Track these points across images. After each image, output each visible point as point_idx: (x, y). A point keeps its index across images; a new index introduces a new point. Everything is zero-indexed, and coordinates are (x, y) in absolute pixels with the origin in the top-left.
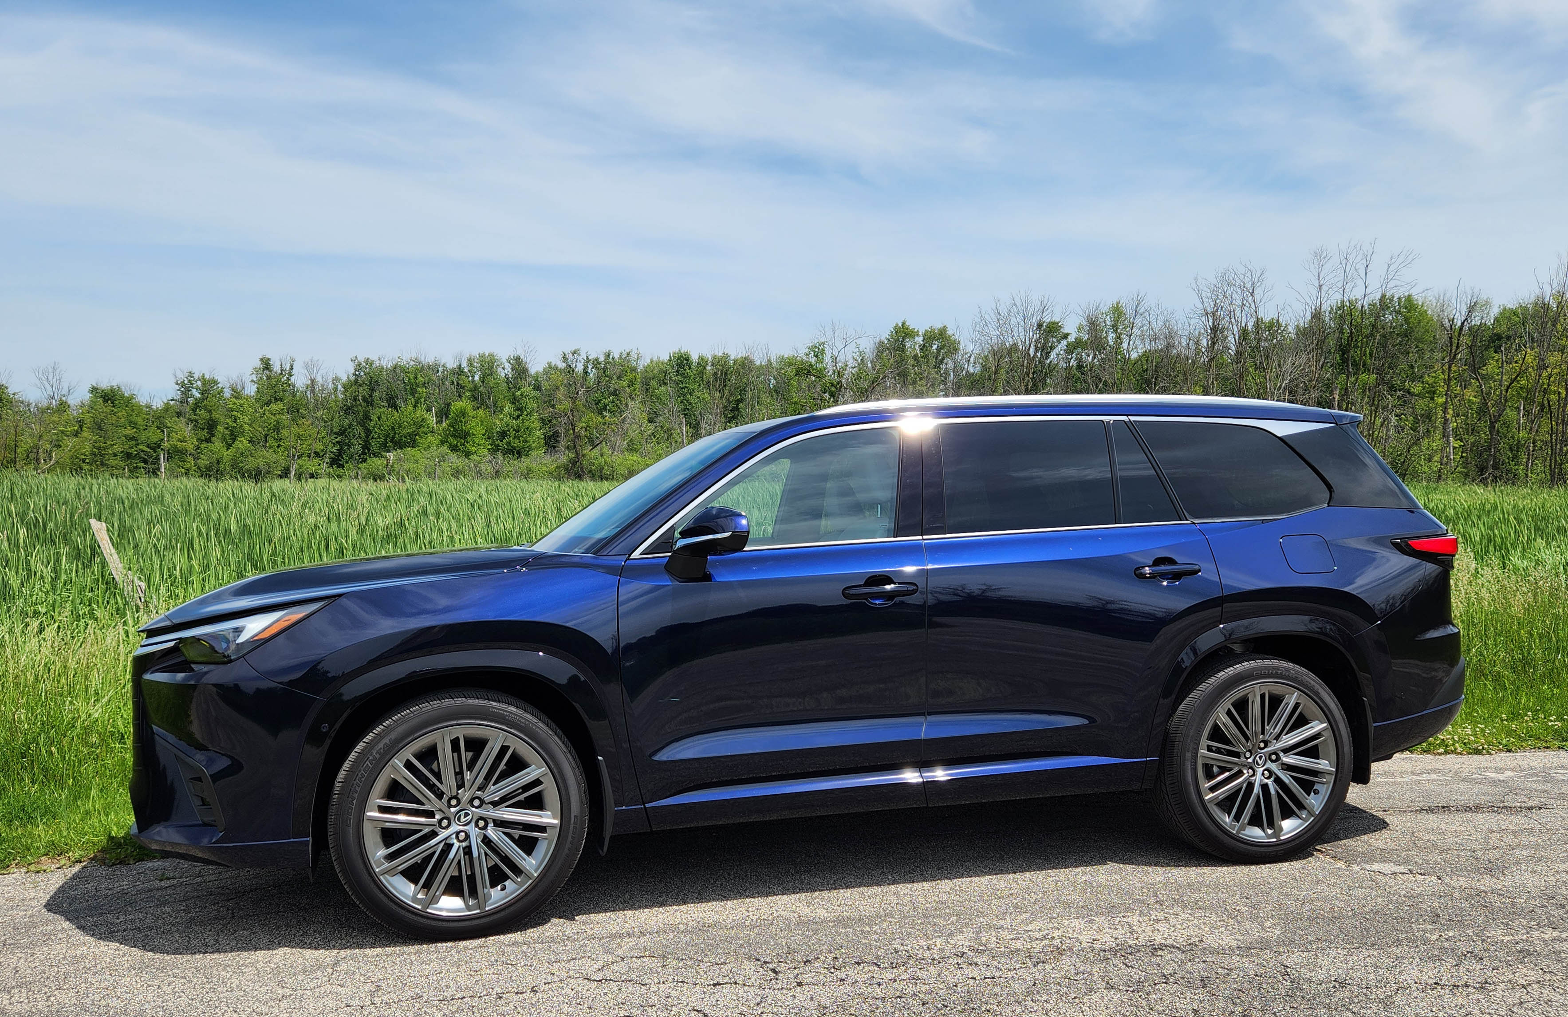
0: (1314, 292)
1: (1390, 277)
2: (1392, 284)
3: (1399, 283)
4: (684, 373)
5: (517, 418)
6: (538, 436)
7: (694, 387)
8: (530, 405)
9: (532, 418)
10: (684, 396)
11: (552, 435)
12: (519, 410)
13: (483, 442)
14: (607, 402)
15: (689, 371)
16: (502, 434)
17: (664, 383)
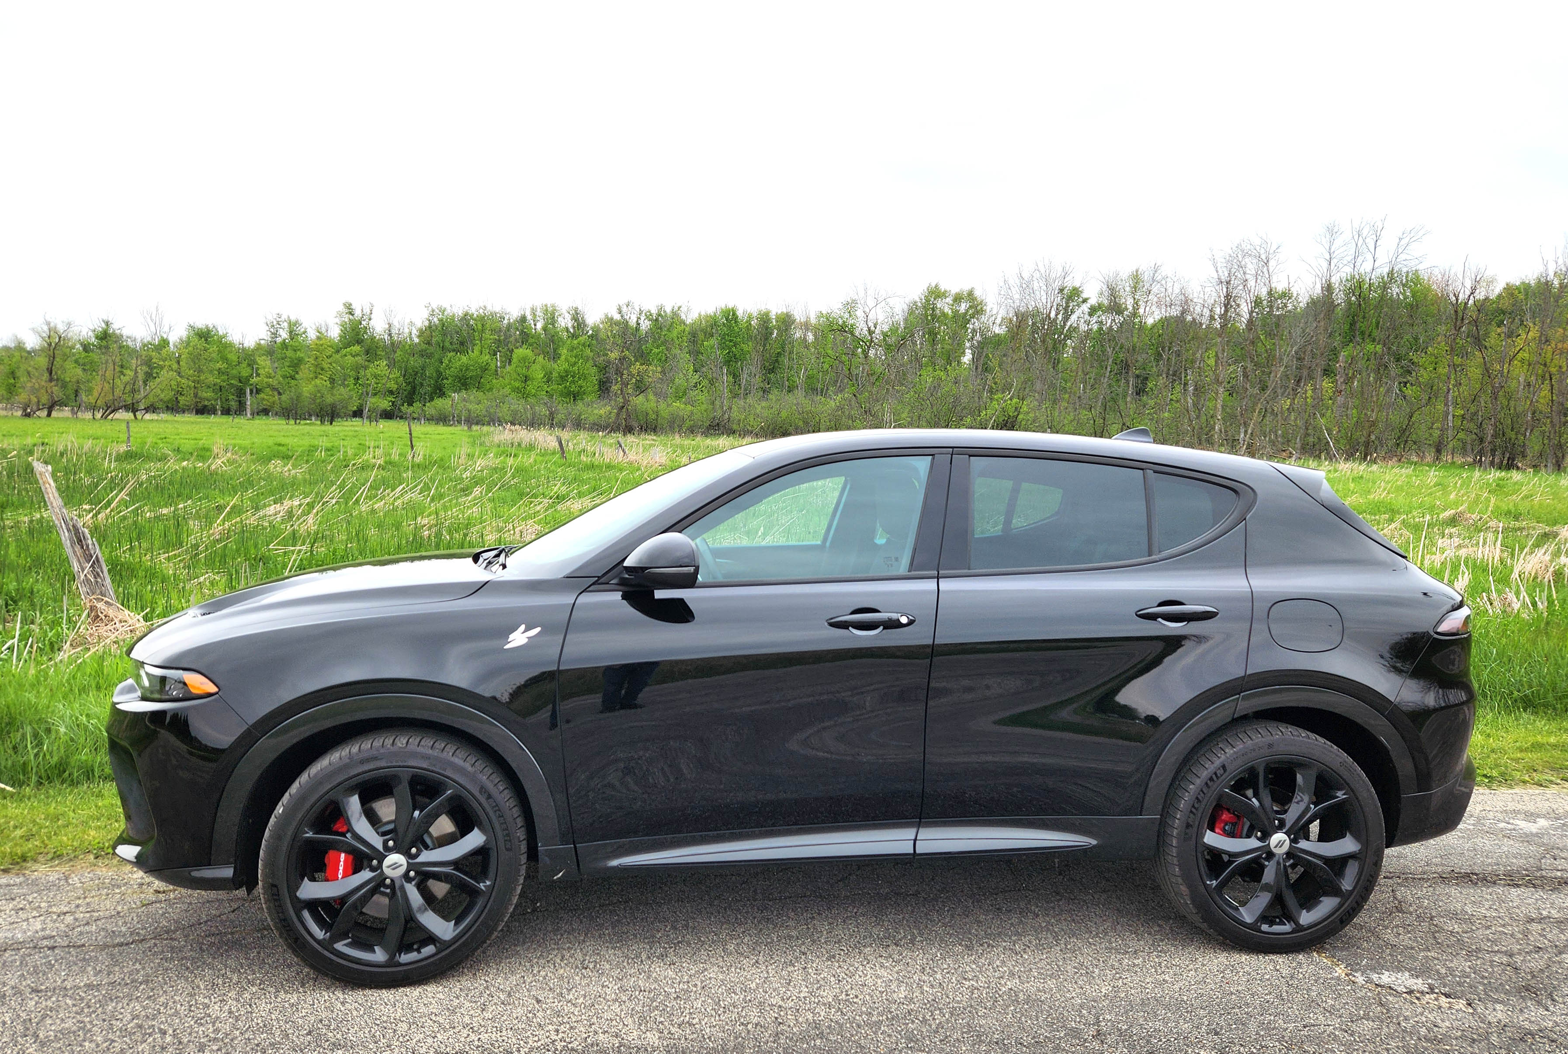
0: (1325, 265)
1: (1400, 251)
2: (1402, 257)
3: (1408, 257)
4: (730, 327)
5: (574, 364)
6: (594, 381)
7: (738, 340)
8: (586, 352)
9: (588, 364)
10: (728, 349)
11: (606, 381)
12: (576, 357)
13: (542, 385)
14: (657, 351)
15: (734, 325)
16: (560, 379)
17: (712, 335)
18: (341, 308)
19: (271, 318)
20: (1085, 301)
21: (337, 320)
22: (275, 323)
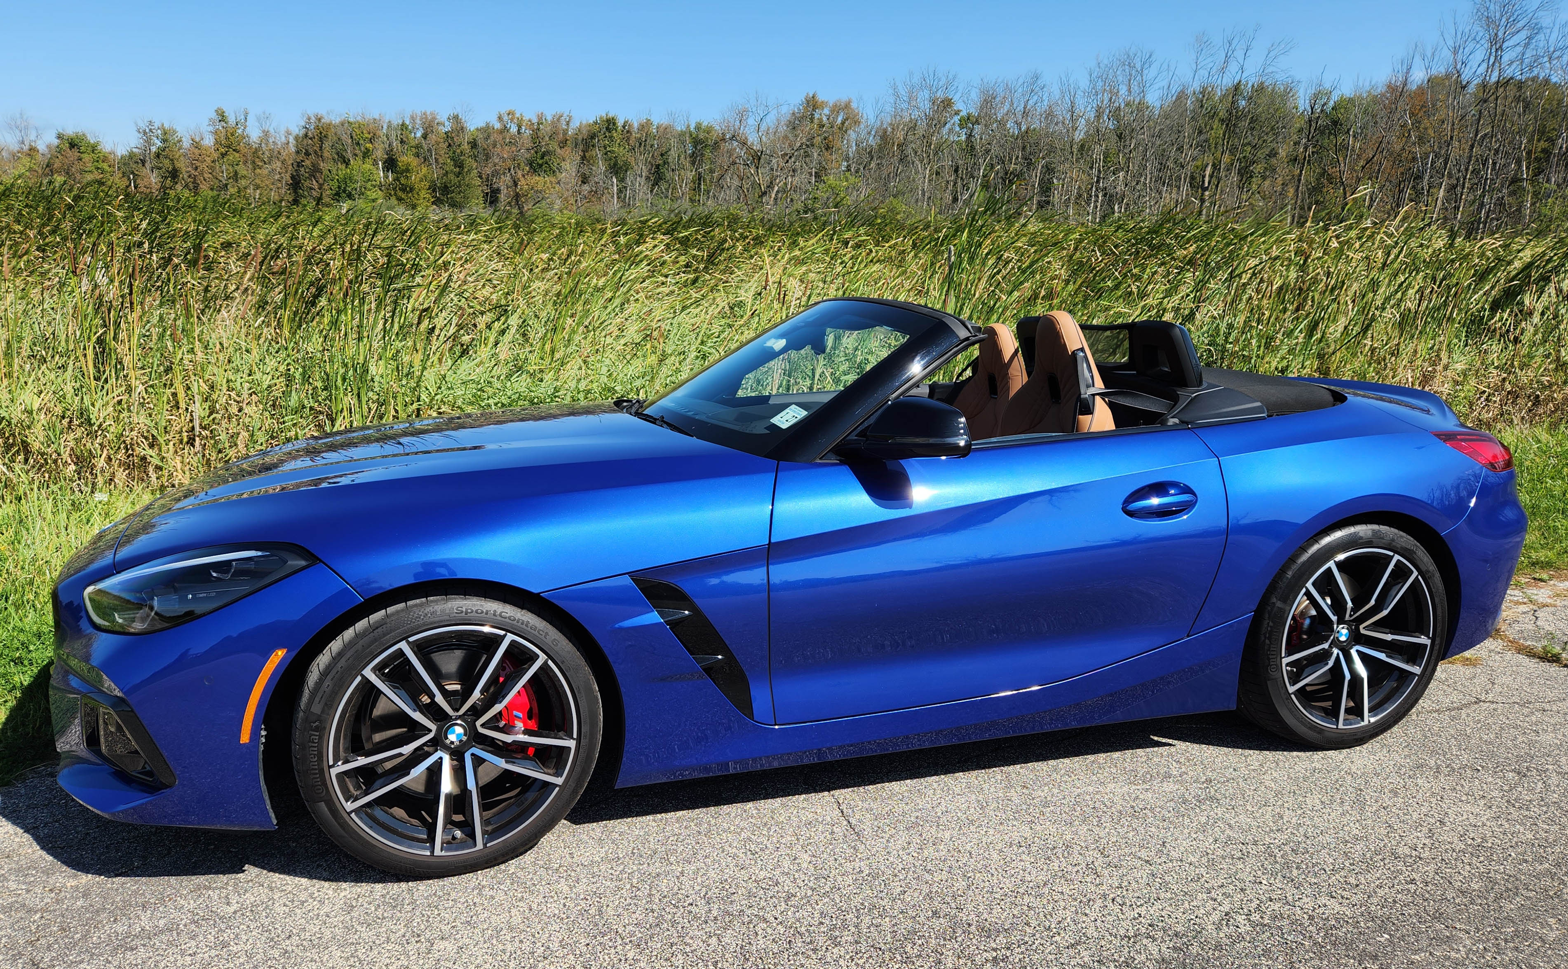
1: (1268, 63)
4: (611, 137)
5: (458, 175)
6: (478, 192)
7: (619, 151)
8: (469, 162)
9: (472, 175)
10: (610, 159)
11: (492, 192)
12: (459, 167)
13: (428, 196)
14: (540, 162)
15: (615, 135)
16: (445, 189)
17: (593, 146)
18: (214, 115)
19: (143, 125)
20: (957, 113)
21: (211, 128)
22: (147, 131)
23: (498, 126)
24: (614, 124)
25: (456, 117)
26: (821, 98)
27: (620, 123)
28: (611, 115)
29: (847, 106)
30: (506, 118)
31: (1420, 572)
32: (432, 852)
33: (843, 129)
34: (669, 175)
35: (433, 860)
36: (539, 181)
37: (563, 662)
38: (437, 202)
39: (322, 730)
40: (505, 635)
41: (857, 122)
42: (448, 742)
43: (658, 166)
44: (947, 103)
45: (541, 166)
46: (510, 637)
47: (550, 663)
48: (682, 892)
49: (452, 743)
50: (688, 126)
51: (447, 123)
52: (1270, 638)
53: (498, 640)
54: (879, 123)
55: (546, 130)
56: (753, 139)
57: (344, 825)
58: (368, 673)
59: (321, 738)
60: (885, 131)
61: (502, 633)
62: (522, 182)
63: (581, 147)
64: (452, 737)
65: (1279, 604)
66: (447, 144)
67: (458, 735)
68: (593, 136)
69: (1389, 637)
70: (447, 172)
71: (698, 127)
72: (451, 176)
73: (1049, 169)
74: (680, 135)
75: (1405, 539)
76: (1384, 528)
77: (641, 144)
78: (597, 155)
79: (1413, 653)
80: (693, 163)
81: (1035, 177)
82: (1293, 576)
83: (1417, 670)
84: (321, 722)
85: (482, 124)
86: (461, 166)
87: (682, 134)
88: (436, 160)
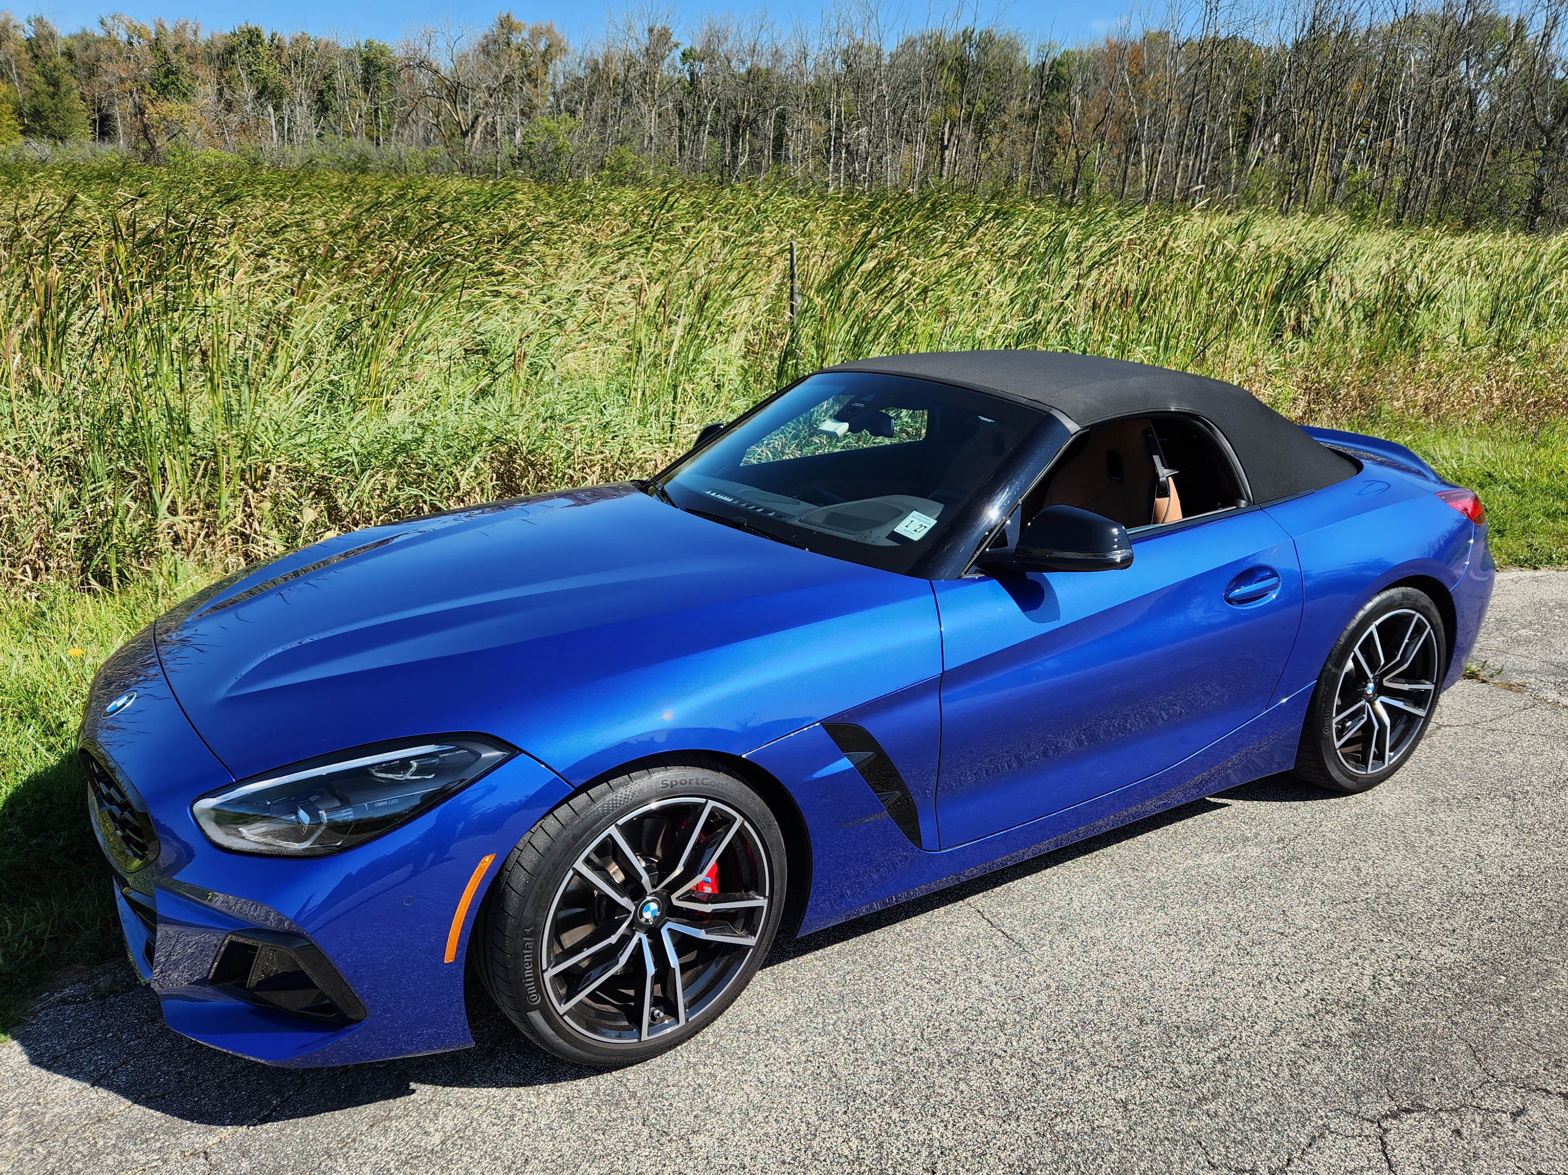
4: (256, 53)
5: (53, 96)
6: (82, 118)
7: (271, 71)
8: (68, 80)
9: (72, 96)
10: (258, 81)
11: (101, 118)
12: (53, 85)
13: (13, 122)
14: (165, 81)
15: (261, 50)
16: (37, 114)
17: (233, 63)
20: (676, 45)
23: (100, 33)
24: (258, 36)
25: (40, 21)
26: (516, 19)
27: (266, 36)
28: (252, 25)
29: (549, 30)
30: (109, 22)
31: (1433, 627)
32: (640, 1038)
33: (546, 57)
34: (336, 104)
35: (640, 1046)
36: (172, 107)
37: (758, 821)
38: (26, 132)
39: (537, 935)
40: (706, 803)
41: (563, 51)
42: (643, 920)
43: (321, 93)
44: (664, 36)
45: (166, 86)
46: (711, 804)
47: (746, 824)
48: (898, 1036)
49: (647, 920)
50: (358, 44)
51: (27, 27)
52: (1325, 702)
53: (700, 808)
54: (589, 55)
55: (168, 43)
56: (445, 65)
57: (559, 1030)
58: (579, 865)
59: (535, 942)
60: (596, 63)
61: (703, 800)
62: (150, 110)
63: (218, 64)
64: (647, 915)
65: (1334, 670)
66: (31, 54)
67: (653, 912)
68: (231, 51)
69: (1406, 687)
70: (36, 92)
71: (369, 45)
72: (45, 98)
73: (782, 117)
74: (347, 55)
75: (1425, 599)
76: (1409, 590)
77: (296, 63)
78: (239, 75)
79: (1419, 698)
80: (367, 91)
81: (769, 126)
82: (1345, 643)
83: (1421, 713)
84: (536, 926)
85: (76, 30)
86: (55, 83)
87: (348, 54)
88: (19, 75)
